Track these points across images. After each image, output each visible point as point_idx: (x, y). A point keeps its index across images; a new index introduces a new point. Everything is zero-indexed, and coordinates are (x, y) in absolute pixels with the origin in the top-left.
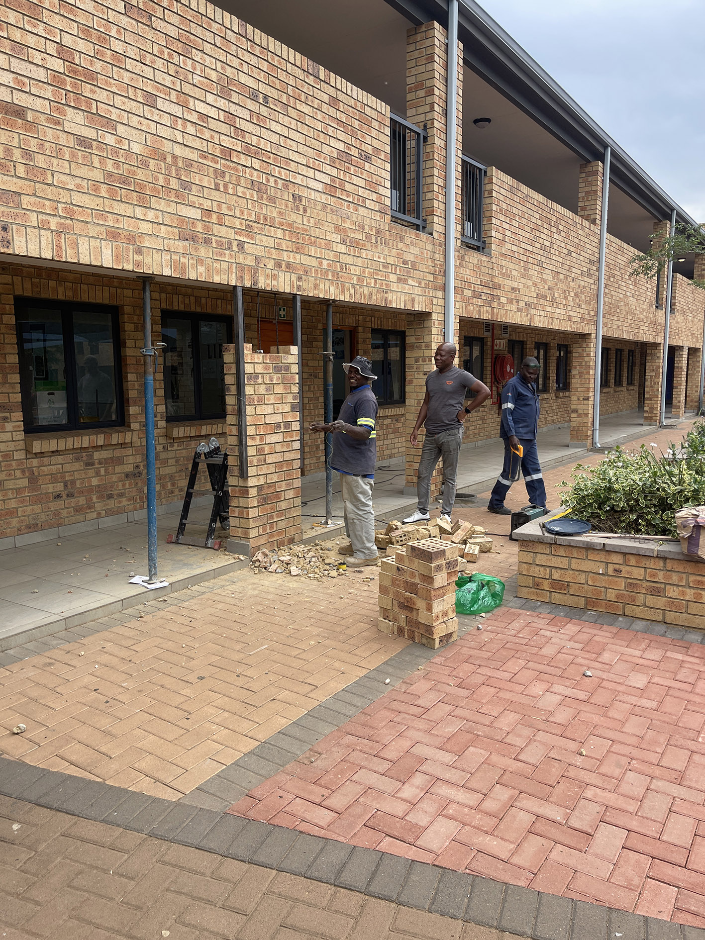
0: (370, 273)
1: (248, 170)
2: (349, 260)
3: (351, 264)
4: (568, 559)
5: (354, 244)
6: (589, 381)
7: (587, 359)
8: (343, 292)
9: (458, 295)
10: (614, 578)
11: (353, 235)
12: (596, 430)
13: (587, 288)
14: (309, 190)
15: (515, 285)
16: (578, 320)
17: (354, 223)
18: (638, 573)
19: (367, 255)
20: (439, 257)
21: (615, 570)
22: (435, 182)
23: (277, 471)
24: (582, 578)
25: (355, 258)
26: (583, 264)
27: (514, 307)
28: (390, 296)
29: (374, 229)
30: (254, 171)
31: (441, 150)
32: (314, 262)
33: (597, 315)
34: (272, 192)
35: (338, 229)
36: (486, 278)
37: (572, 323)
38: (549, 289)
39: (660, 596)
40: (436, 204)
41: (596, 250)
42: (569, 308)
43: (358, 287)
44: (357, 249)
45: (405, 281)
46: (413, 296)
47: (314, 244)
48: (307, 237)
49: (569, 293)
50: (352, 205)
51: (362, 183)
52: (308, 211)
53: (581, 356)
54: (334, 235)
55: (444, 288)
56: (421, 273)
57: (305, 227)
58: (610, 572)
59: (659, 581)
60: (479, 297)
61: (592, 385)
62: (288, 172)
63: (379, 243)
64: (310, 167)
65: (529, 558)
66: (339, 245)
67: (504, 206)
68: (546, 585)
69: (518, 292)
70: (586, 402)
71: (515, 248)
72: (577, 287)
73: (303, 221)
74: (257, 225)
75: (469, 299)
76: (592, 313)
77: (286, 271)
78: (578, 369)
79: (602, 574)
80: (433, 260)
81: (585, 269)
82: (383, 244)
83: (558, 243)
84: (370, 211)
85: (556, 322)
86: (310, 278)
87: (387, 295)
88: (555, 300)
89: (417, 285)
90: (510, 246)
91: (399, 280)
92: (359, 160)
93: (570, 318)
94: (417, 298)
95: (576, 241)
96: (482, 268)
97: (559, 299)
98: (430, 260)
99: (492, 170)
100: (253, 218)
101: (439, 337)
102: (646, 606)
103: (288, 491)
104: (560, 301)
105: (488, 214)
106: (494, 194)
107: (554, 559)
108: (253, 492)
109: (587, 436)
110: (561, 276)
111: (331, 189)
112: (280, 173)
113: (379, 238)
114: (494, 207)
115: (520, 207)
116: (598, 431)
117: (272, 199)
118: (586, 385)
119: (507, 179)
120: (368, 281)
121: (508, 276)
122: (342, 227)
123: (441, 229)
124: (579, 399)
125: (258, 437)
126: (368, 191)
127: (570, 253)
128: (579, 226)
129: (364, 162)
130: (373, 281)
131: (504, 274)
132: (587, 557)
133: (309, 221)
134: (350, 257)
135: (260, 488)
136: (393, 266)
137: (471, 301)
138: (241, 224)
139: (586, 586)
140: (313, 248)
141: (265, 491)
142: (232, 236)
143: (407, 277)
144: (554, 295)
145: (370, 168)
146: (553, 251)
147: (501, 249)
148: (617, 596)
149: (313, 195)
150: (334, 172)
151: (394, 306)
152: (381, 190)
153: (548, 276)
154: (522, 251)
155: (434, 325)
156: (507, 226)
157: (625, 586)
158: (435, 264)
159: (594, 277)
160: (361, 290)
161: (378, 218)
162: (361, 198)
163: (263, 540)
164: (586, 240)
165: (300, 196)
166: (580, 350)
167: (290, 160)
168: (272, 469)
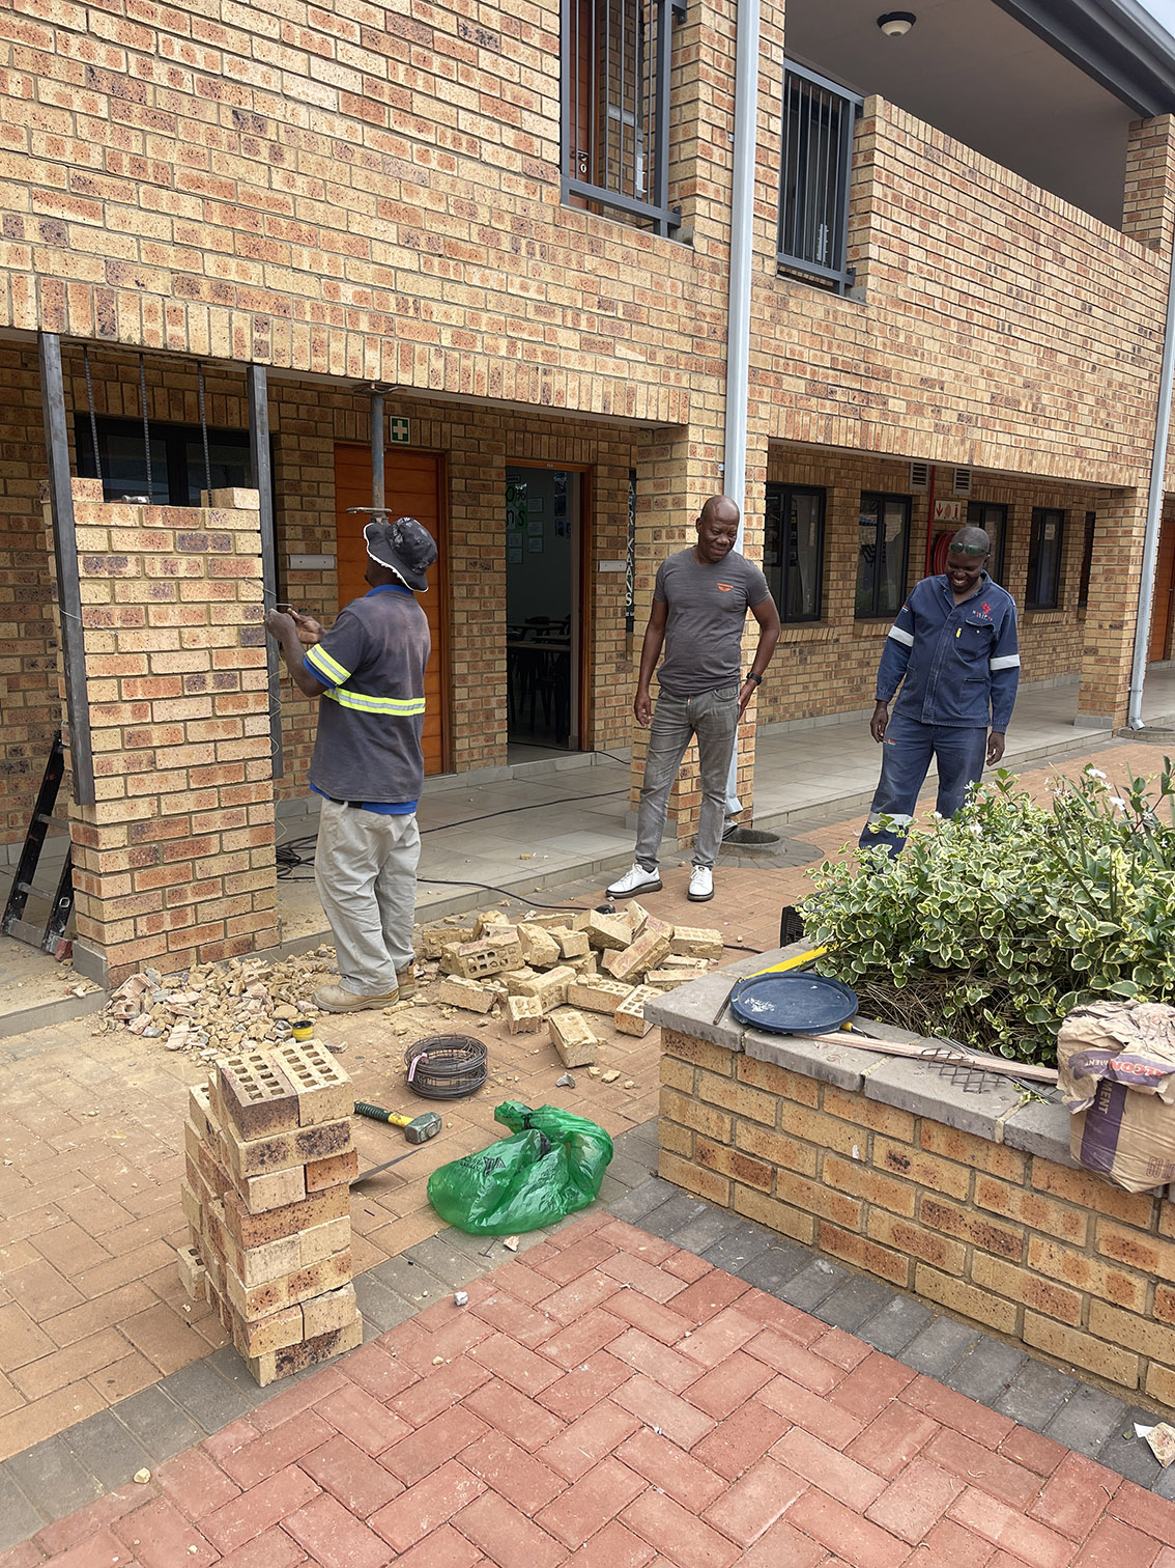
0: (492, 323)
1: (74, 41)
2: (428, 288)
3: (433, 299)
4: (774, 1100)
5: (448, 251)
6: (1126, 588)
7: (1123, 542)
8: (407, 363)
9: (765, 390)
10: (889, 1180)
11: (441, 229)
12: (1135, 691)
13: (1130, 388)
14: (291, 105)
15: (933, 373)
16: (1103, 456)
17: (440, 198)
18: (952, 1179)
19: (484, 279)
20: (710, 297)
21: (893, 1158)
22: (702, 115)
23: (193, 786)
24: (807, 1162)
25: (447, 286)
26: (1122, 334)
27: (927, 423)
28: (558, 382)
29: (508, 217)
30: (97, 44)
31: (720, 42)
32: (311, 288)
33: (1153, 446)
34: (163, 100)
35: (388, 208)
36: (849, 355)
37: (1085, 464)
38: (1026, 386)
39: (1012, 1262)
40: (702, 168)
41: (1159, 306)
42: (1080, 430)
43: (456, 354)
44: (452, 263)
45: (607, 349)
46: (633, 384)
47: (311, 241)
48: (284, 223)
49: (1081, 396)
50: (434, 154)
51: (470, 100)
52: (289, 156)
53: (1111, 536)
54: (376, 222)
55: (724, 370)
56: (655, 332)
57: (280, 197)
58: (880, 1158)
59: (1008, 1215)
60: (828, 394)
61: (1131, 598)
62: (217, 53)
63: (523, 252)
64: (293, 47)
65: (683, 1077)
66: (393, 249)
67: (907, 189)
68: (722, 1160)
69: (937, 390)
70: (1115, 633)
71: (932, 289)
72: (1105, 384)
73: (270, 182)
74: (107, 180)
75: (798, 397)
76: (1142, 443)
77: (214, 304)
78: (1103, 562)
79: (859, 1162)
80: (691, 303)
81: (1128, 347)
82: (538, 257)
83: (1057, 283)
84: (495, 172)
85: (1045, 460)
86: (297, 326)
87: (548, 379)
88: (1043, 410)
89: (643, 359)
90: (920, 284)
91: (588, 345)
92: (460, 43)
93: (1080, 453)
94: (642, 390)
95: (1105, 281)
96: (839, 329)
97: (1054, 410)
98: (681, 304)
99: (875, 103)
100: (96, 161)
101: (708, 482)
102: (970, 1282)
103: (233, 833)
104: (1057, 413)
105: (861, 206)
106: (878, 158)
107: (743, 1094)
108: (113, 838)
109: (1114, 704)
110: (1062, 359)
111: (364, 106)
112: (187, 53)
113: (524, 242)
114: (877, 190)
115: (951, 194)
116: (1140, 696)
117: (164, 120)
118: (1118, 598)
119: (920, 128)
120: (488, 340)
121: (914, 352)
122: (403, 206)
123: (718, 232)
124: (1101, 627)
125: (128, 706)
126: (488, 122)
127: (1087, 308)
128: (1113, 250)
129: (475, 48)
130: (503, 343)
131: (900, 346)
132: (821, 1104)
133: (290, 183)
134: (429, 280)
135: (136, 827)
136: (569, 313)
137: (802, 403)
138: (51, 175)
139: (815, 1185)
140: (306, 252)
141: (157, 834)
142: (23, 203)
143: (610, 340)
144: (1039, 399)
145: (495, 64)
146: (1040, 301)
147: (896, 289)
148: (897, 1233)
149: (303, 117)
150: (378, 66)
151: (572, 404)
152: (530, 122)
153: (1024, 356)
154: (954, 297)
155: (694, 453)
156: (914, 237)
157: (917, 1209)
158: (698, 313)
159: (1151, 366)
160: (465, 362)
161: (521, 191)
162: (464, 138)
163: (152, 948)
164: (1132, 282)
165: (257, 117)
166: (1110, 523)
167: (224, 23)
168: (177, 781)
